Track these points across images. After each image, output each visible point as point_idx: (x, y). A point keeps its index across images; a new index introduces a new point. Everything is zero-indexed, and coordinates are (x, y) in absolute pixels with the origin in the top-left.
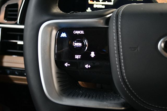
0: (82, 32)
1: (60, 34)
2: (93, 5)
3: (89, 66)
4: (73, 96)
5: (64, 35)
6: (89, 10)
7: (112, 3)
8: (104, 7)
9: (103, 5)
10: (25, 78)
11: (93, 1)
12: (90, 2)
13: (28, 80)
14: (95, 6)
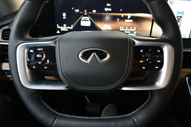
0: (42, 49)
1: (29, 50)
2: (60, 29)
3: (47, 68)
4: (36, 84)
5: (32, 51)
6: (58, 32)
7: (72, 28)
8: (67, 30)
9: (66, 29)
10: (11, 76)
11: (60, 26)
12: (59, 27)
13: (12, 77)
14: (62, 30)
